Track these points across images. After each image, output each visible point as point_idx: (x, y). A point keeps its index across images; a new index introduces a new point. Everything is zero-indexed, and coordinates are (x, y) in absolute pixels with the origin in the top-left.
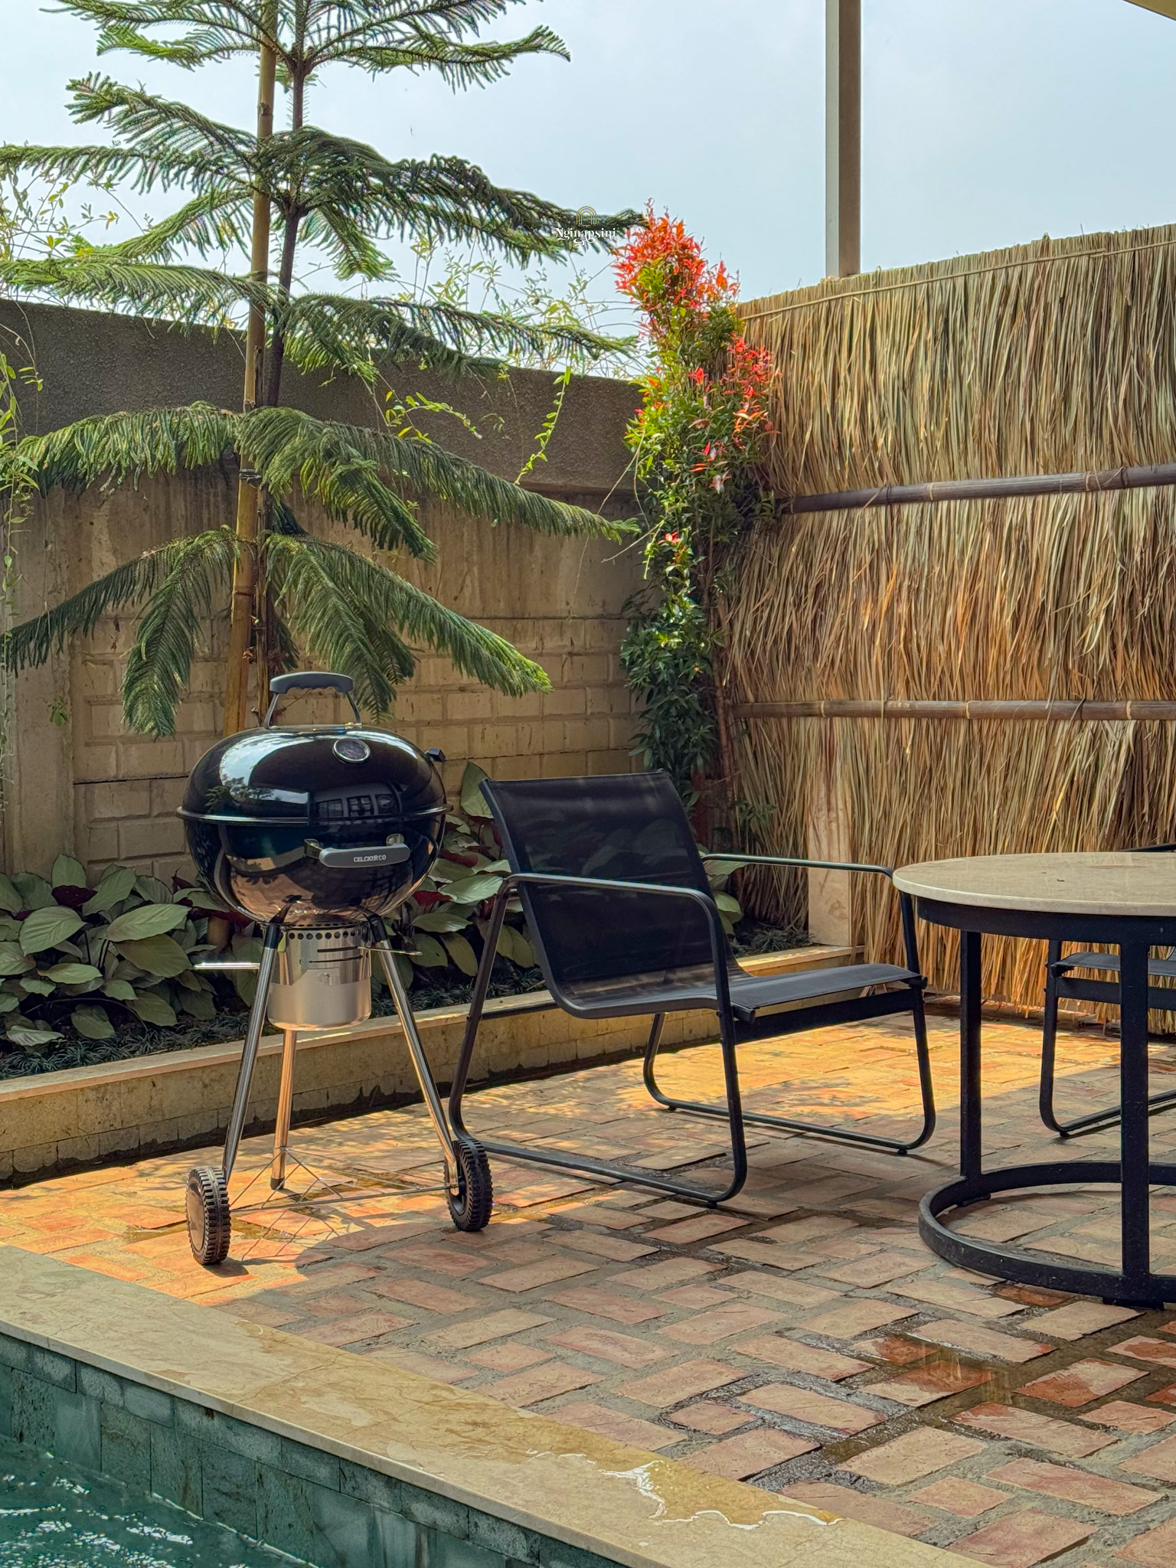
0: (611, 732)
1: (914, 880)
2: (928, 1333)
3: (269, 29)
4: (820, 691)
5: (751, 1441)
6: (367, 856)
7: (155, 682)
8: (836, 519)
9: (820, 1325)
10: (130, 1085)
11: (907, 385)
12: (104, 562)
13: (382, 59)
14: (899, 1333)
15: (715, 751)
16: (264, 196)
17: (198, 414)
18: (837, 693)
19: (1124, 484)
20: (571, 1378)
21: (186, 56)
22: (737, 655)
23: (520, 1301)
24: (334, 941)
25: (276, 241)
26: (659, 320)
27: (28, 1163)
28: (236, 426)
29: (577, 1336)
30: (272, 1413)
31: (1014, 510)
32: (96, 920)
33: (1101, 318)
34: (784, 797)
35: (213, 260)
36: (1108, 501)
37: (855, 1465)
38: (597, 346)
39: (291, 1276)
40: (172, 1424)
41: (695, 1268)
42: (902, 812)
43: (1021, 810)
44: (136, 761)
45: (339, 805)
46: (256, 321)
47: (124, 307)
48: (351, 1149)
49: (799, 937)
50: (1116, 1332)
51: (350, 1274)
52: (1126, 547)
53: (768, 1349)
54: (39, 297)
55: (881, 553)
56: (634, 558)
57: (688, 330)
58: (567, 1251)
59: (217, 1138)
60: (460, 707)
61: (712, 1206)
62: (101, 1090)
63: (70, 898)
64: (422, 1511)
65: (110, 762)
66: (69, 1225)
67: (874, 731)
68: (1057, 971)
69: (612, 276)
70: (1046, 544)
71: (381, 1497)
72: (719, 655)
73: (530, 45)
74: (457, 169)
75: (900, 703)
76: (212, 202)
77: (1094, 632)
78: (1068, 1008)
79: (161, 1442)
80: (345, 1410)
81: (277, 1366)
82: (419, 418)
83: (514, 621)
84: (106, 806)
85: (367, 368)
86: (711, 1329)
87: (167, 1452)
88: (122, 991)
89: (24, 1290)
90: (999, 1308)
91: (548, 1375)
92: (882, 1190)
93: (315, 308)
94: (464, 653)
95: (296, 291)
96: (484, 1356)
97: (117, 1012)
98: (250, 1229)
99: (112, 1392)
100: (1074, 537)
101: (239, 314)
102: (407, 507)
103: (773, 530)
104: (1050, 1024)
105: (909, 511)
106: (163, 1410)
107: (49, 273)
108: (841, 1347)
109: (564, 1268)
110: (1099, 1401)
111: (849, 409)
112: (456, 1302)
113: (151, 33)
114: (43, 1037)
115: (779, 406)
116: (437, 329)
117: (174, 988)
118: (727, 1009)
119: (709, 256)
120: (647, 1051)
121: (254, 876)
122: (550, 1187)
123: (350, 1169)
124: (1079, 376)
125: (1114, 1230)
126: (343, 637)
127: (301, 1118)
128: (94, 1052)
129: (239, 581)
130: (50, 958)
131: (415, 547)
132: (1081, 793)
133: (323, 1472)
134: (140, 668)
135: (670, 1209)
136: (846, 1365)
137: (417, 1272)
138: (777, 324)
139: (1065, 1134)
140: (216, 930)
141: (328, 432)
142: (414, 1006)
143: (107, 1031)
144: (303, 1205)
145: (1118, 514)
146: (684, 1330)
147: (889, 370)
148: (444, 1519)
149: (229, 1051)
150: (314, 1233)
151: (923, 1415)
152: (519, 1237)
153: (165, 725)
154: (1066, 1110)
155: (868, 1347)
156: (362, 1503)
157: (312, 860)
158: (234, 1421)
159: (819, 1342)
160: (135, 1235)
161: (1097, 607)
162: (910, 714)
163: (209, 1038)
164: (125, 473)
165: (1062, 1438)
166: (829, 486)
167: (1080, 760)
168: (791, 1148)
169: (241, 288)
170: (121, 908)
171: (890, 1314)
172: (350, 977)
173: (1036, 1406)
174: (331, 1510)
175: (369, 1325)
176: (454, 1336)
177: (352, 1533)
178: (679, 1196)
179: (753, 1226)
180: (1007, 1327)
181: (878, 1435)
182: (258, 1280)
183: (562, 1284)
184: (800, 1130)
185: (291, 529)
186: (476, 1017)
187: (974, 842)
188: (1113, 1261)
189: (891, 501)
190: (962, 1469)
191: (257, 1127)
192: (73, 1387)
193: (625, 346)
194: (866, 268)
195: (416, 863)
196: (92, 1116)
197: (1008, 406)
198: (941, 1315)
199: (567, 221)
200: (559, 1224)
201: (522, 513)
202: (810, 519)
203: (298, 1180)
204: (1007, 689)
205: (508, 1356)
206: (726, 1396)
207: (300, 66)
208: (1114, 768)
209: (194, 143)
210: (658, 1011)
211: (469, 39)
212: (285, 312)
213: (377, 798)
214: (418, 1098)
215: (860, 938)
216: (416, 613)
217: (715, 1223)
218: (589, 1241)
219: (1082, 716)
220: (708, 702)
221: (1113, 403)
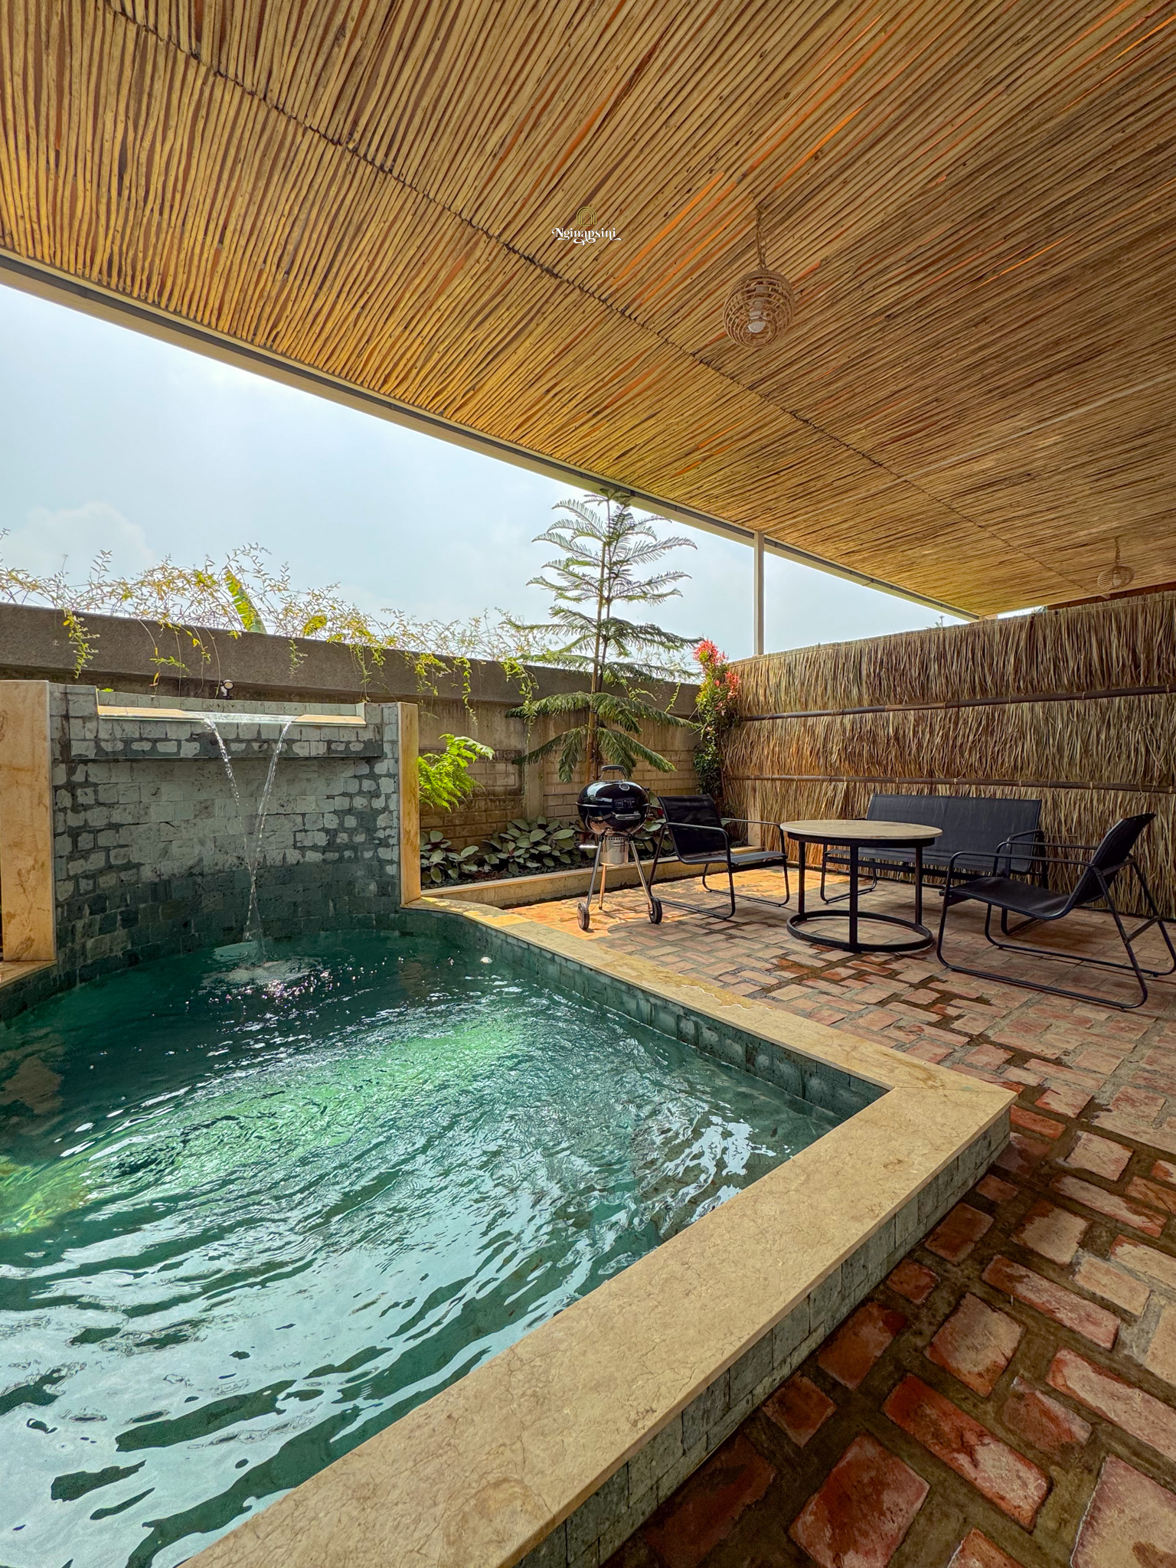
0: (691, 784)
1: (786, 827)
2: (791, 958)
3: (601, 591)
4: (751, 772)
5: (742, 986)
6: (629, 817)
7: (567, 768)
8: (757, 723)
9: (760, 954)
10: (559, 879)
11: (778, 685)
12: (552, 736)
13: (630, 598)
14: (783, 957)
15: (720, 788)
16: (598, 635)
17: (579, 695)
18: (757, 773)
19: (843, 714)
20: (689, 966)
21: (578, 599)
22: (728, 762)
23: (672, 944)
24: (617, 840)
25: (601, 647)
26: (706, 667)
27: (533, 899)
28: (589, 697)
29: (689, 954)
30: (609, 971)
31: (810, 721)
32: (549, 833)
33: (836, 666)
34: (741, 804)
35: (583, 653)
36: (838, 719)
37: (773, 994)
38: (690, 675)
39: (606, 934)
40: (580, 972)
41: (722, 937)
42: (776, 808)
43: (812, 808)
44: (559, 790)
45: (620, 802)
46: (596, 670)
47: (560, 667)
48: (620, 899)
49: (745, 844)
50: (848, 959)
51: (623, 934)
52: (844, 732)
53: (745, 961)
54: (539, 664)
55: (771, 733)
56: (698, 733)
57: (714, 671)
58: (684, 931)
59: (585, 894)
60: (648, 776)
61: (725, 919)
62: (552, 880)
63: (542, 827)
64: (652, 1000)
65: (552, 790)
66: (545, 917)
67: (769, 784)
68: (825, 855)
69: (692, 656)
70: (820, 730)
71: (640, 995)
72: (722, 762)
73: (672, 593)
74: (653, 627)
75: (776, 776)
76: (584, 637)
77: (835, 757)
78: (829, 866)
79: (577, 977)
80: (629, 971)
81: (609, 958)
82: (638, 695)
83: (663, 752)
84: (552, 802)
85: (624, 681)
86: (728, 954)
87: (579, 980)
88: (557, 853)
89: (538, 933)
90: (812, 951)
91: (682, 965)
92: (774, 917)
93: (610, 666)
94: (653, 761)
95: (607, 661)
96: (663, 959)
97: (555, 859)
98: (594, 921)
99: (563, 962)
100: (829, 728)
101: (590, 668)
102: (635, 720)
103: (738, 726)
104: (824, 871)
105: (779, 721)
106: (578, 968)
107: (543, 658)
108: (766, 961)
109: (683, 935)
110: (844, 979)
111: (761, 692)
112: (654, 943)
113: (569, 594)
114: (536, 865)
115: (740, 691)
116: (645, 670)
117: (570, 853)
118: (729, 861)
119: (720, 651)
120: (703, 875)
121: (597, 822)
122: (677, 912)
123: (620, 905)
124: (830, 682)
125: (847, 930)
126: (619, 756)
127: (607, 890)
128: (549, 870)
129: (589, 740)
130: (537, 844)
131: (637, 730)
132: (830, 803)
133: (624, 988)
134: (563, 764)
135: (712, 920)
136: (769, 966)
137: (641, 934)
138: (740, 669)
139: (827, 902)
140: (581, 837)
141: (616, 699)
142: (641, 859)
143: (552, 864)
144: (607, 914)
145: (842, 723)
146: (720, 954)
147: (773, 681)
148: (659, 1003)
149: (589, 870)
150: (612, 922)
151: (792, 981)
152: (669, 926)
153: (570, 780)
154: (828, 895)
155: (774, 961)
156: (635, 997)
157: (613, 818)
158: (598, 972)
159: (759, 959)
160: (562, 921)
161: (835, 749)
162: (781, 780)
163: (580, 867)
164: (560, 711)
165: (835, 989)
166: (755, 714)
167: (830, 793)
168: (746, 904)
169: (593, 660)
170: (555, 830)
171: (781, 952)
172: (622, 851)
173: (824, 979)
174: (625, 998)
175: (630, 948)
176: (654, 953)
177: (632, 1005)
178: (715, 916)
179: (737, 925)
180: (815, 957)
181: (780, 985)
182: (597, 935)
183: (683, 940)
184: (749, 899)
185: (603, 726)
186: (656, 863)
187: (798, 816)
188: (847, 939)
189: (773, 718)
190: (805, 996)
191: (596, 892)
192: (552, 960)
193: (698, 675)
194: (766, 653)
195: (641, 820)
196: (549, 887)
197: (808, 692)
198: (795, 953)
199: (683, 641)
200: (681, 923)
201: (669, 721)
202: (749, 723)
203: (606, 907)
204: (808, 772)
205: (670, 959)
206: (734, 973)
207: (609, 600)
208: (840, 796)
209: (580, 622)
210: (707, 863)
211: (656, 592)
212: (603, 667)
213: (631, 801)
214: (640, 885)
215: (763, 844)
216: (638, 750)
217: (726, 925)
218: (690, 928)
219: (831, 781)
220: (719, 775)
221: (840, 691)
